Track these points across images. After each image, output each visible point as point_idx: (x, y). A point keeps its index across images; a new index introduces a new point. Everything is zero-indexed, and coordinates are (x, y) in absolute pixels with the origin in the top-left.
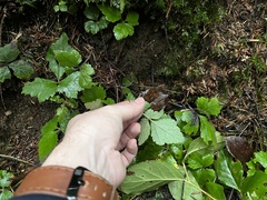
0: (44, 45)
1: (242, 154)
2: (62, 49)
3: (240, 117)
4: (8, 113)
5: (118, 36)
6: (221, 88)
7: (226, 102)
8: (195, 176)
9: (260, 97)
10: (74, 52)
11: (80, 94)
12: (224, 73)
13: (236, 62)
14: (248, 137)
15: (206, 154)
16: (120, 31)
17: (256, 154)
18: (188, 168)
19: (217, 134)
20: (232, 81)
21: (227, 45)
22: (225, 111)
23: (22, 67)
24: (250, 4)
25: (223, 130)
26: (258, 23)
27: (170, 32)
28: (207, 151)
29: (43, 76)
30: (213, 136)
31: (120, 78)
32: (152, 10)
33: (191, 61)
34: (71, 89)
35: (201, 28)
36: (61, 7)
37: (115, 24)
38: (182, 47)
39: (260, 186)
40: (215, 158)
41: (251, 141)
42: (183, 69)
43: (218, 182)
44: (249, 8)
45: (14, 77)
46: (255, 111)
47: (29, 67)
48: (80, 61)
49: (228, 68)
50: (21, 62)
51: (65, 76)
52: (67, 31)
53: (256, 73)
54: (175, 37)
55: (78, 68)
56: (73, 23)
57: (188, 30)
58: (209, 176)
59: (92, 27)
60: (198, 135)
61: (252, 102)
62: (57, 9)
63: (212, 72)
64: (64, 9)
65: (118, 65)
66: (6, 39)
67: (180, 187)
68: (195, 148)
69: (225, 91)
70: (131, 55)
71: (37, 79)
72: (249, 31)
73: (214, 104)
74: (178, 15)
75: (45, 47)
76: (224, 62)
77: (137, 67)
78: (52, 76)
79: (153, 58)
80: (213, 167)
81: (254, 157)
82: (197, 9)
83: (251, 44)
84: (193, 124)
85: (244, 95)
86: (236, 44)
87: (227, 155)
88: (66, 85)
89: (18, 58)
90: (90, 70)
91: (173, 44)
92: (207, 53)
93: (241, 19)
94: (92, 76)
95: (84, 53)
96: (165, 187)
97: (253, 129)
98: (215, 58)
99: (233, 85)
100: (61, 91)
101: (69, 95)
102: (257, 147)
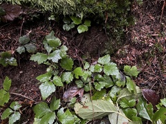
0: (42, 36)
1: (153, 100)
2: (51, 38)
3: (151, 78)
4: (21, 72)
5: (80, 31)
6: (138, 61)
7: (142, 69)
8: (125, 112)
9: (162, 67)
12: (140, 53)
13: (146, 47)
14: (156, 90)
15: (131, 99)
16: (81, 29)
17: (161, 100)
18: (121, 108)
19: (137, 88)
20: (145, 58)
21: (140, 38)
22: (141, 74)
23: (31, 47)
24: (153, 16)
25: (141, 86)
26: (158, 26)
27: (108, 30)
28: (131, 97)
29: (41, 52)
30: (134, 88)
32: (97, 19)
33: (120, 46)
35: (125, 28)
36: (51, 18)
37: (78, 25)
38: (114, 38)
40: (137, 102)
41: (158, 93)
42: (116, 51)
43: (138, 116)
44: (152, 18)
45: (26, 52)
46: (159, 75)
47: (34, 47)
48: (60, 44)
49: (142, 50)
50: (31, 44)
51: (52, 52)
52: (54, 30)
53: (159, 54)
54: (111, 33)
55: (59, 48)
56: (57, 26)
57: (117, 29)
58: (134, 113)
59: (67, 28)
60: (126, 86)
61: (157, 70)
62: (49, 19)
63: (133, 53)
64: (53, 19)
65: (80, 48)
66: (23, 33)
67: (116, 118)
68: (124, 95)
69: (141, 63)
70: (87, 43)
71: (38, 53)
72: (152, 30)
73: (134, 70)
74: (111, 21)
75: (43, 38)
76: (139, 47)
77: (90, 50)
78: (46, 52)
79: (99, 45)
80: (135, 107)
81: (160, 102)
82: (122, 19)
83: (154, 37)
84: (122, 81)
85: (152, 65)
86: (145, 37)
87: (144, 100)
89: (29, 43)
91: (109, 37)
92: (129, 42)
93: (148, 24)
94: (67, 52)
95: (62, 41)
97: (158, 85)
98: (133, 45)
99: (145, 60)
101: (53, 61)
102: (161, 96)
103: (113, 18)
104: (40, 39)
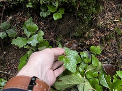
0: (21, 22)
1: (111, 72)
2: (30, 24)
3: (110, 55)
4: (5, 53)
5: (55, 18)
6: (101, 42)
7: (103, 48)
8: (89, 82)
9: (119, 46)
10: (35, 26)
11: (38, 44)
12: (103, 35)
13: (108, 30)
14: (114, 64)
15: (94, 72)
16: (56, 16)
17: (117, 72)
18: (86, 78)
19: (100, 63)
20: (106, 39)
21: (104, 23)
22: (103, 52)
23: (12, 32)
24: (114, 4)
25: (102, 61)
26: (118, 13)
27: (79, 17)
28: (95, 70)
29: (21, 36)
30: (98, 64)
31: (56, 37)
32: (70, 7)
33: (88, 30)
34: (34, 42)
35: (92, 15)
36: (29, 5)
37: (54, 13)
38: (84, 23)
39: (119, 87)
40: (99, 73)
41: (114, 66)
42: (84, 33)
43: (100, 84)
44: (114, 6)
45: (8, 37)
46: (116, 52)
47: (15, 32)
48: (38, 29)
49: (104, 33)
50: (11, 30)
51: (31, 36)
52: (32, 16)
53: (117, 35)
54: (81, 19)
55: (37, 33)
56: (35, 12)
57: (86, 16)
58: (96, 82)
59: (43, 14)
60: (91, 63)
61: (115, 48)
62: (28, 6)
63: (97, 35)
64: (31, 6)
65: (55, 31)
66: (5, 20)
67: (83, 87)
68: (89, 69)
69: (103, 43)
70: (61, 27)
71: (18, 38)
72: (114, 16)
73: (98, 49)
74: (82, 9)
75: (22, 23)
76: (103, 30)
78: (25, 36)
79: (71, 29)
80: (97, 78)
81: (116, 73)
82: (91, 7)
83: (115, 22)
84: (88, 58)
85: (112, 45)
86: (108, 22)
87: (104, 72)
88: (31, 41)
89: (10, 28)
90: (42, 34)
91: (80, 22)
92: (95, 26)
93: (110, 11)
94: (43, 36)
95: (39, 26)
96: (76, 87)
97: (116, 61)
98: (99, 29)
99: (107, 41)
100: (29, 43)
102: (117, 69)
103: (84, 6)
104: (20, 24)
